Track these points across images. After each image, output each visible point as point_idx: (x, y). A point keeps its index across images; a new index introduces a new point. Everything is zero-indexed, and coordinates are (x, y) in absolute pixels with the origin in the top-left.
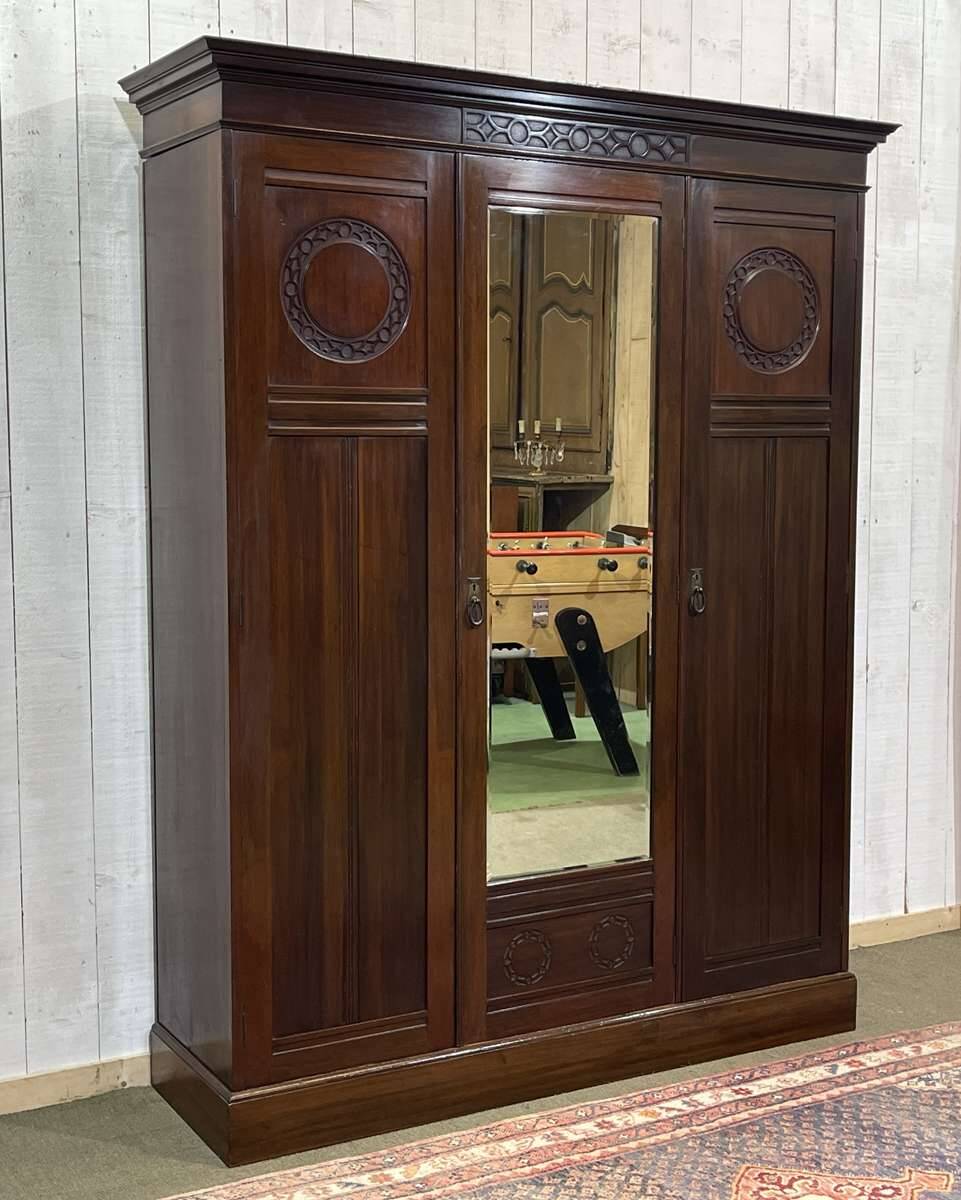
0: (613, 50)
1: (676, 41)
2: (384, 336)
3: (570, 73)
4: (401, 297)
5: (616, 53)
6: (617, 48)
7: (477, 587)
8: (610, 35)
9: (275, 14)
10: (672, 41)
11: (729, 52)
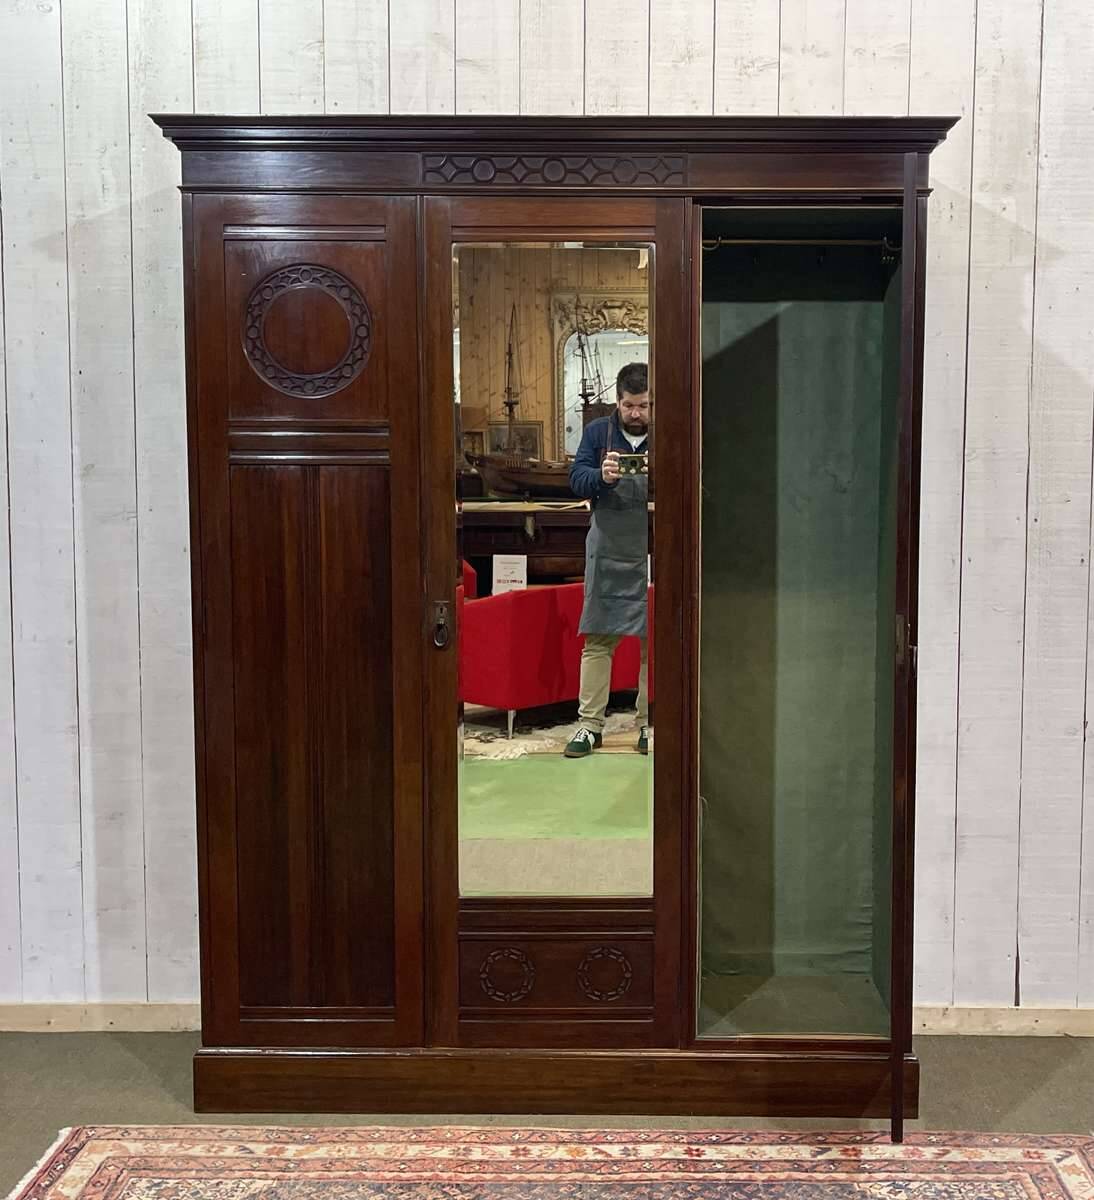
0: (746, 73)
1: (826, 55)
2: (346, 372)
3: (694, 102)
4: (365, 334)
5: (749, 76)
6: (750, 70)
7: (445, 609)
8: (742, 58)
9: (377, 83)
10: (818, 56)
11: (895, 58)
